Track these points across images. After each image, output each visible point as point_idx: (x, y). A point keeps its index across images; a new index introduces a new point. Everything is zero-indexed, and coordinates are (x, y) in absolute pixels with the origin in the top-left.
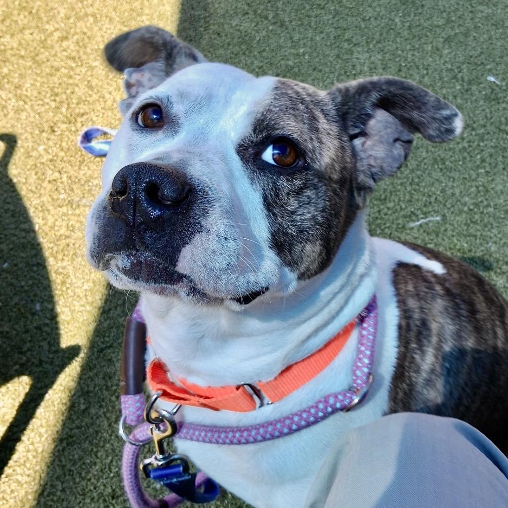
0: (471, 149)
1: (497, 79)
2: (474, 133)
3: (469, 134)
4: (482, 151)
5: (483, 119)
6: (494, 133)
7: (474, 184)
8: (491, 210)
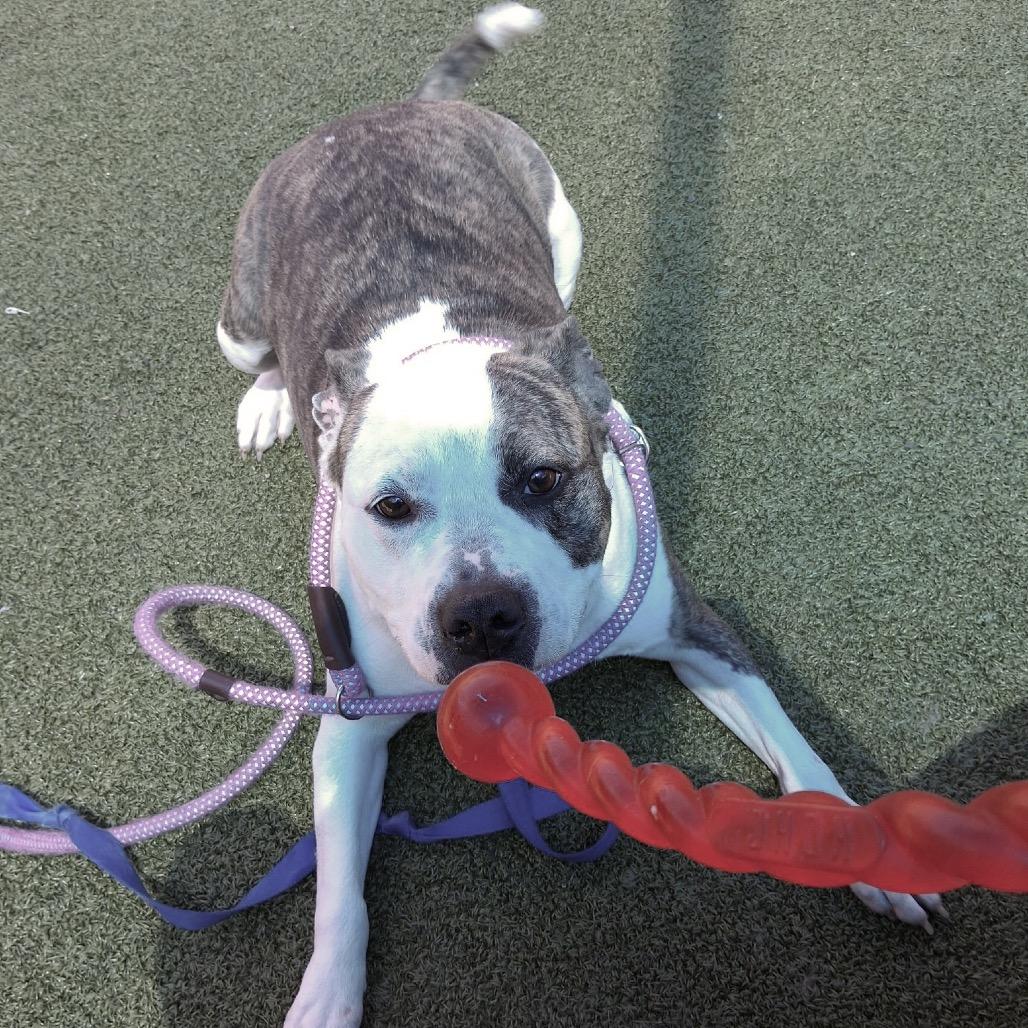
0: (20, 452)
1: (21, 306)
2: (15, 421)
3: (8, 426)
4: (42, 447)
5: (23, 389)
6: (51, 406)
7: (47, 514)
8: (93, 547)
